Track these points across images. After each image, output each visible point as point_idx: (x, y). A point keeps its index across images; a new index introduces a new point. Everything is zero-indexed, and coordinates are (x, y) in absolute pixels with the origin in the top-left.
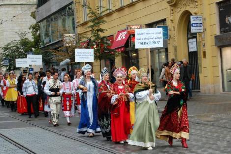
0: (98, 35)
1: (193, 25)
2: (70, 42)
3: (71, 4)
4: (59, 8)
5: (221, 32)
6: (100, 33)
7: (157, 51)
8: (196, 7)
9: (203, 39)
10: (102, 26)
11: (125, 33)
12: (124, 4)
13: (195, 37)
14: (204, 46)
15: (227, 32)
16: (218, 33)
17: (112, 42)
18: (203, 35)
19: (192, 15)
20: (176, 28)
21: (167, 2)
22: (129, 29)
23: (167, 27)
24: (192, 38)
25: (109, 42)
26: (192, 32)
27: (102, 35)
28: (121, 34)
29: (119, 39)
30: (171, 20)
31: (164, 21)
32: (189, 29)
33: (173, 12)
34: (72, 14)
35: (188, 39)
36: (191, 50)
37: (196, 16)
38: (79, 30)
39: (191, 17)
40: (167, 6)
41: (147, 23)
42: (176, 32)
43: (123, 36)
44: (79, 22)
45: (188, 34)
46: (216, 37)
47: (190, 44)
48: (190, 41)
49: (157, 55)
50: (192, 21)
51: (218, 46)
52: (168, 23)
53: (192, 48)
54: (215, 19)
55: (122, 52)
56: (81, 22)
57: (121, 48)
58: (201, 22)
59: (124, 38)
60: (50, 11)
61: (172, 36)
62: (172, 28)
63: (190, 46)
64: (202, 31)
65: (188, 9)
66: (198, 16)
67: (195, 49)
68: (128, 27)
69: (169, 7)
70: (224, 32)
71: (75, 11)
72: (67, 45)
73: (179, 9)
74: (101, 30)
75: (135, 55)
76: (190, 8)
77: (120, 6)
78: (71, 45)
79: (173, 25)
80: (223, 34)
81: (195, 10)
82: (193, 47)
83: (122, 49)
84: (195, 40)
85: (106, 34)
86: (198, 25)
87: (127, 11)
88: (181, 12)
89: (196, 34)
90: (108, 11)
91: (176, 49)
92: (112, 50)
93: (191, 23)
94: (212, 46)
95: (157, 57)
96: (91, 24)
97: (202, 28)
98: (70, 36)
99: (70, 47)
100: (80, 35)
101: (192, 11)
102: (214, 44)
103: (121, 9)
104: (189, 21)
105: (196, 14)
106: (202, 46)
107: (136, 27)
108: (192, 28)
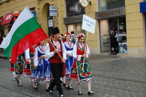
5: (67, 16)
8: (53, 1)
9: (57, 20)
11: (11, 15)
13: (52, 19)
14: (57, 24)
15: (71, 16)
16: (65, 17)
17: (2, 21)
18: (57, 18)
20: (41, 13)
22: (13, 13)
23: (35, 12)
24: (51, 19)
26: (50, 15)
28: (8, 16)
29: (7, 19)
30: (38, 8)
31: (34, 8)
32: (48, 14)
33: (39, 4)
35: (48, 20)
36: (50, 26)
37: (53, 6)
39: (50, 6)
42: (41, 16)
45: (48, 16)
46: (65, 19)
47: (49, 23)
48: (49, 21)
51: (66, 24)
52: (36, 10)
54: (64, 8)
57: (7, 24)
58: (56, 10)
59: (10, 18)
61: (38, 18)
62: (39, 13)
63: (49, 24)
64: (56, 15)
65: (48, 2)
66: (54, 6)
67: (52, 26)
68: (12, 11)
69: (37, 0)
70: (69, 16)
73: (43, 2)
79: (39, 11)
80: (69, 17)
81: (52, 3)
82: (51, 24)
83: (9, 25)
84: (52, 20)
86: (54, 11)
88: (44, 4)
89: (52, 17)
92: (3, 26)
93: (50, 10)
94: (62, 24)
97: (56, 13)
101: (51, 3)
102: (63, 23)
104: (49, 9)
105: (52, 5)
106: (56, 24)
107: (17, 12)
108: (50, 13)
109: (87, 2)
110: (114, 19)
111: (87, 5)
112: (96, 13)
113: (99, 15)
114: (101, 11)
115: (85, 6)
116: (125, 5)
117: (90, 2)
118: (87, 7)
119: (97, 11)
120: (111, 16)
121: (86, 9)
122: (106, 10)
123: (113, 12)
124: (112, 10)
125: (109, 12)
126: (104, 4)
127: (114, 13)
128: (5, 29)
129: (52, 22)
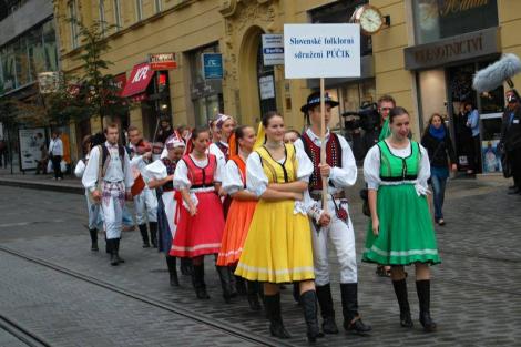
0: (97, 73)
1: (268, 51)
2: (48, 87)
3: (49, 19)
4: (28, 26)
6: (100, 69)
7: (204, 99)
8: (271, 19)
10: (104, 56)
11: (147, 68)
12: (144, 17)
13: (272, 74)
14: (288, 88)
17: (123, 86)
19: (264, 33)
20: (237, 58)
21: (221, 12)
22: (154, 61)
23: (220, 56)
24: (266, 75)
25: (119, 85)
26: (266, 63)
27: (103, 72)
28: (139, 71)
29: (137, 79)
30: (228, 44)
31: (215, 44)
32: (260, 59)
33: (230, 30)
34: (51, 38)
35: (259, 77)
36: (265, 96)
37: (272, 36)
38: (65, 65)
39: (264, 36)
40: (221, 17)
41: (185, 50)
42: (236, 66)
43: (142, 74)
44: (63, 50)
45: (258, 68)
47: (262, 86)
48: (263, 79)
49: (205, 108)
50: (265, 45)
51: (313, 89)
52: (223, 48)
53: (266, 93)
55: (143, 101)
56: (69, 51)
57: (139, 95)
59: (145, 77)
60: (13, 31)
61: (230, 73)
62: (230, 58)
63: (263, 89)
65: (258, 22)
66: (277, 35)
67: (271, 95)
68: (152, 56)
69: (223, 20)
71: (57, 31)
72: (43, 92)
73: (242, 24)
74: (102, 64)
75: (165, 106)
76: (262, 21)
77: (137, 21)
78: (48, 91)
79: (231, 52)
81: (270, 25)
82: (268, 91)
83: (142, 97)
84: (270, 78)
85: (113, 71)
86: (276, 50)
87: (148, 29)
89: (271, 67)
90: (115, 30)
91: (237, 95)
92: (123, 100)
93: (264, 47)
94: (302, 88)
95: (205, 112)
96: (85, 53)
98: (48, 76)
99: (47, 95)
100: (66, 73)
101: (266, 27)
103: (138, 26)
104: (261, 45)
105: (271, 31)
106: (283, 88)
107: (166, 57)
108: (265, 56)
109: (378, 18)
110: (464, 66)
111: (377, 28)
112: (408, 51)
113: (416, 55)
114: (420, 43)
115: (372, 30)
116: (500, 21)
117: (388, 18)
118: (377, 32)
119: (411, 43)
120: (453, 58)
121: (374, 38)
122: (436, 39)
123: (459, 45)
124: (458, 38)
125: (446, 46)
126: (429, 22)
127: (464, 47)
128: (132, 108)
129: (271, 84)
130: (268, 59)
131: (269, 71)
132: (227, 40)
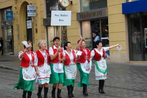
1: (29, 11)
5: (47, 16)
7: (6, 28)
9: (36, 21)
14: (36, 25)
16: (45, 17)
18: (36, 18)
19: (28, 4)
20: (18, 14)
23: (12, 12)
26: (28, 16)
30: (15, 8)
31: (11, 7)
33: (16, 2)
36: (28, 28)
37: (31, 6)
39: (28, 6)
42: (18, 16)
45: (26, 17)
46: (44, 20)
47: (27, 24)
48: (28, 21)
49: (6, 30)
50: (28, 9)
51: (45, 26)
52: (13, 9)
53: (29, 26)
58: (35, 9)
61: (16, 18)
62: (16, 13)
63: (28, 25)
64: (35, 16)
66: (33, 6)
67: (31, 27)
70: (49, 16)
79: (17, 11)
81: (31, 2)
84: (30, 21)
86: (32, 11)
91: (18, 27)
94: (41, 25)
95: (6, 32)
97: (35, 13)
101: (29, 2)
102: (43, 24)
105: (31, 4)
109: (68, 2)
111: (67, 5)
112: (78, 14)
113: (81, 15)
114: (82, 11)
117: (71, 2)
118: (67, 7)
119: (79, 11)
122: (88, 10)
127: (96, 14)
129: (31, 23)
130: (29, 14)
131: (30, 18)
132: (15, 6)
